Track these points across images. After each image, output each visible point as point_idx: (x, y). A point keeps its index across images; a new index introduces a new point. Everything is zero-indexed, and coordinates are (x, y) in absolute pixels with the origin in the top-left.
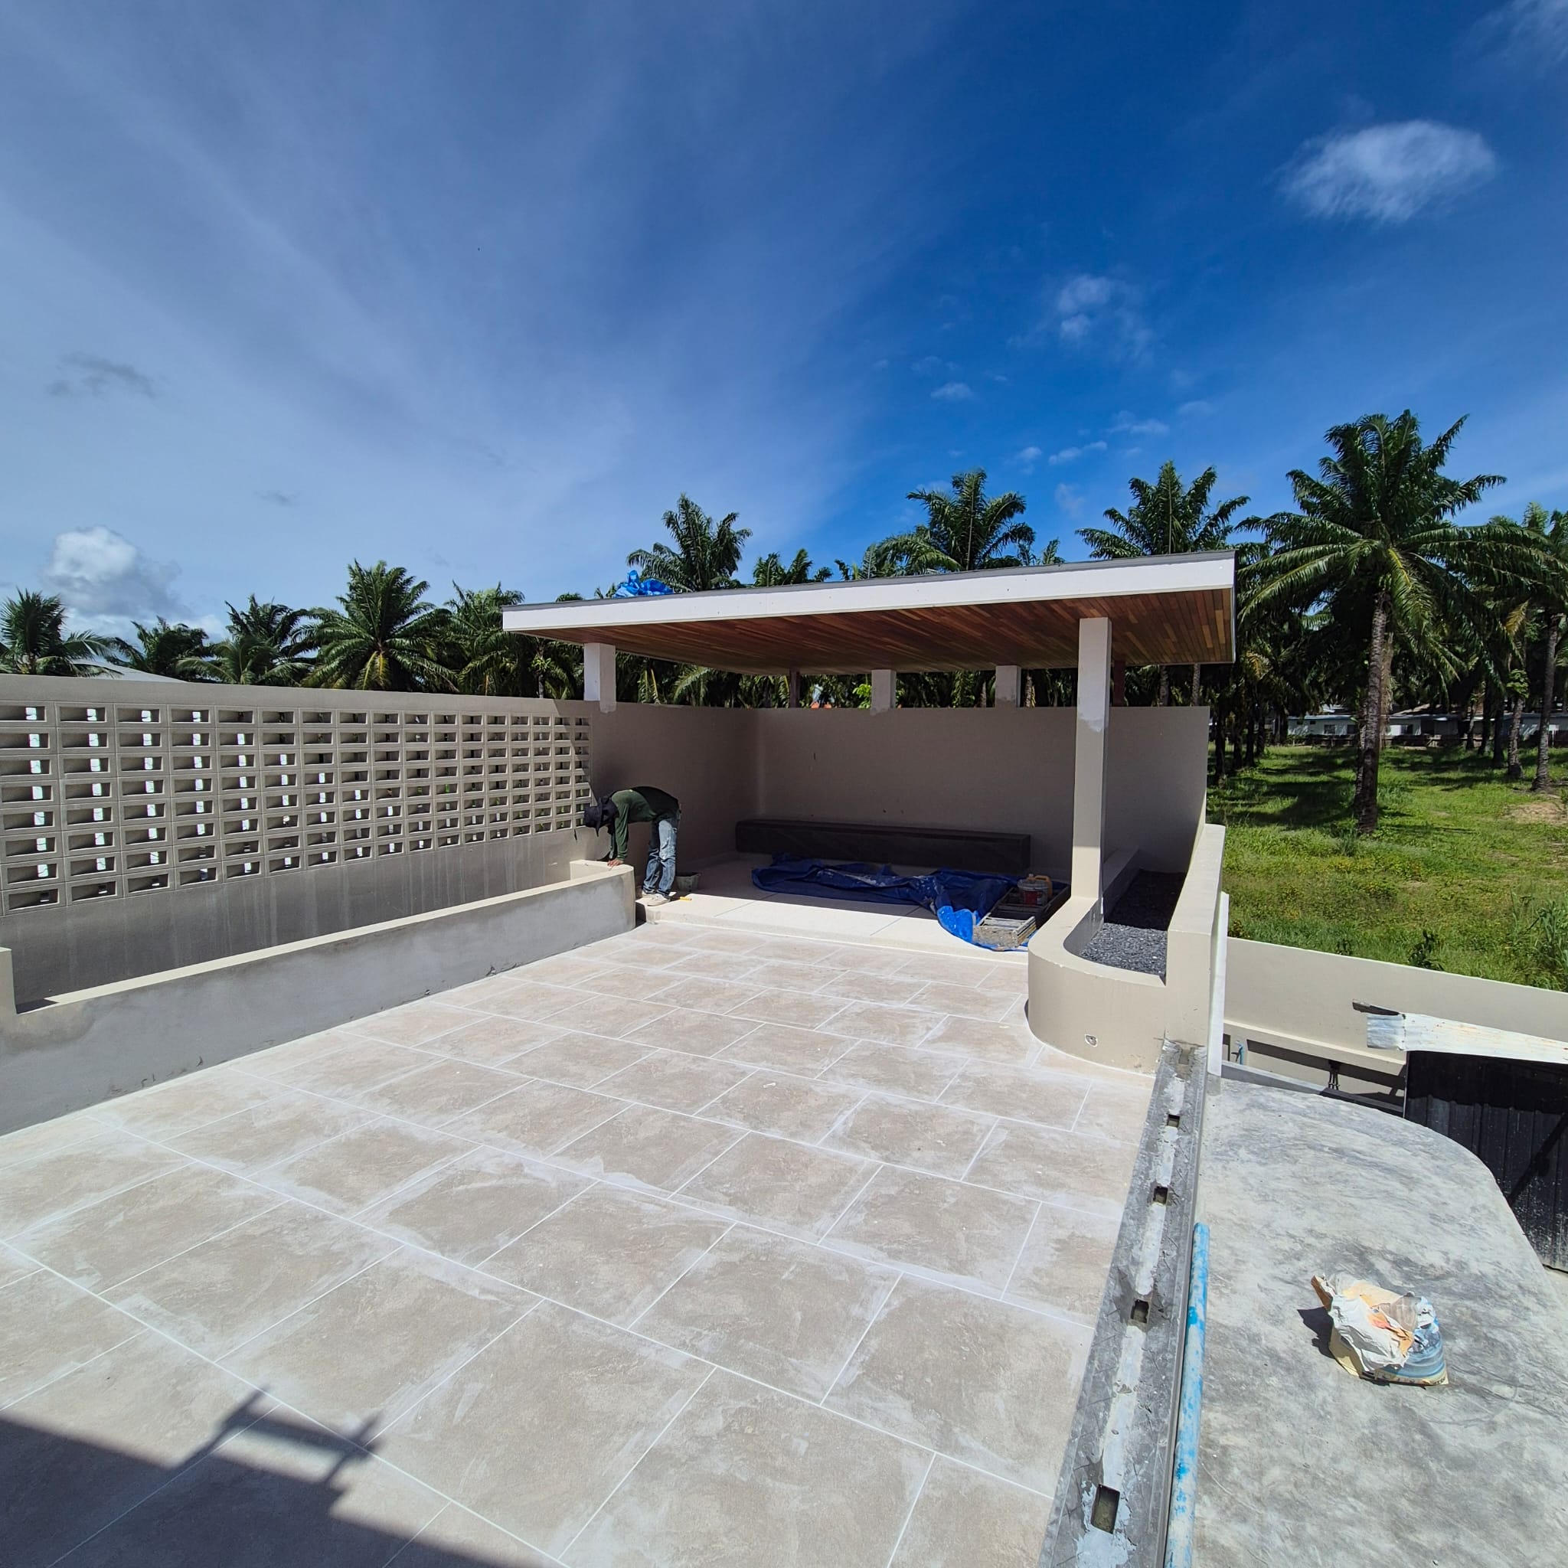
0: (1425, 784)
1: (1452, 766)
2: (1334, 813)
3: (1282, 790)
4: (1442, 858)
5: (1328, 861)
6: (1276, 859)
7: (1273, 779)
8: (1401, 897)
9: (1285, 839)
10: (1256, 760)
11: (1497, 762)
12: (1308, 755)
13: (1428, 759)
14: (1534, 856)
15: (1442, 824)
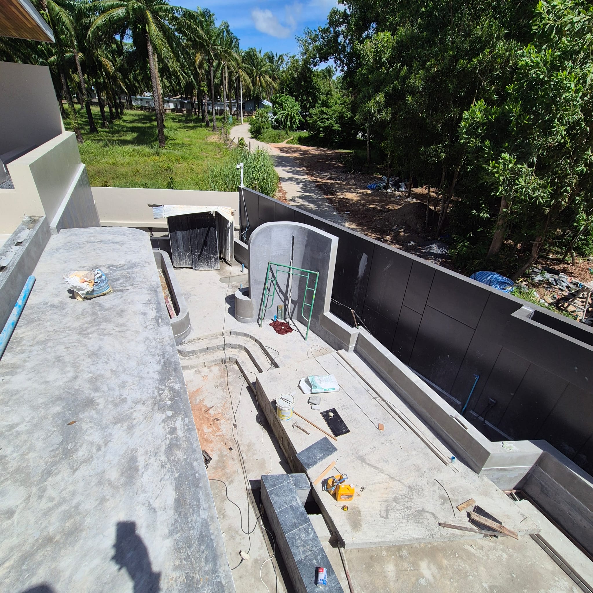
0: (182, 128)
1: (190, 121)
2: (152, 139)
3: (133, 130)
4: (187, 155)
5: (150, 158)
6: (132, 158)
7: (129, 125)
8: (175, 170)
9: (133, 150)
10: (121, 116)
11: (203, 120)
12: (141, 115)
13: (184, 118)
14: (212, 153)
15: (188, 143)
